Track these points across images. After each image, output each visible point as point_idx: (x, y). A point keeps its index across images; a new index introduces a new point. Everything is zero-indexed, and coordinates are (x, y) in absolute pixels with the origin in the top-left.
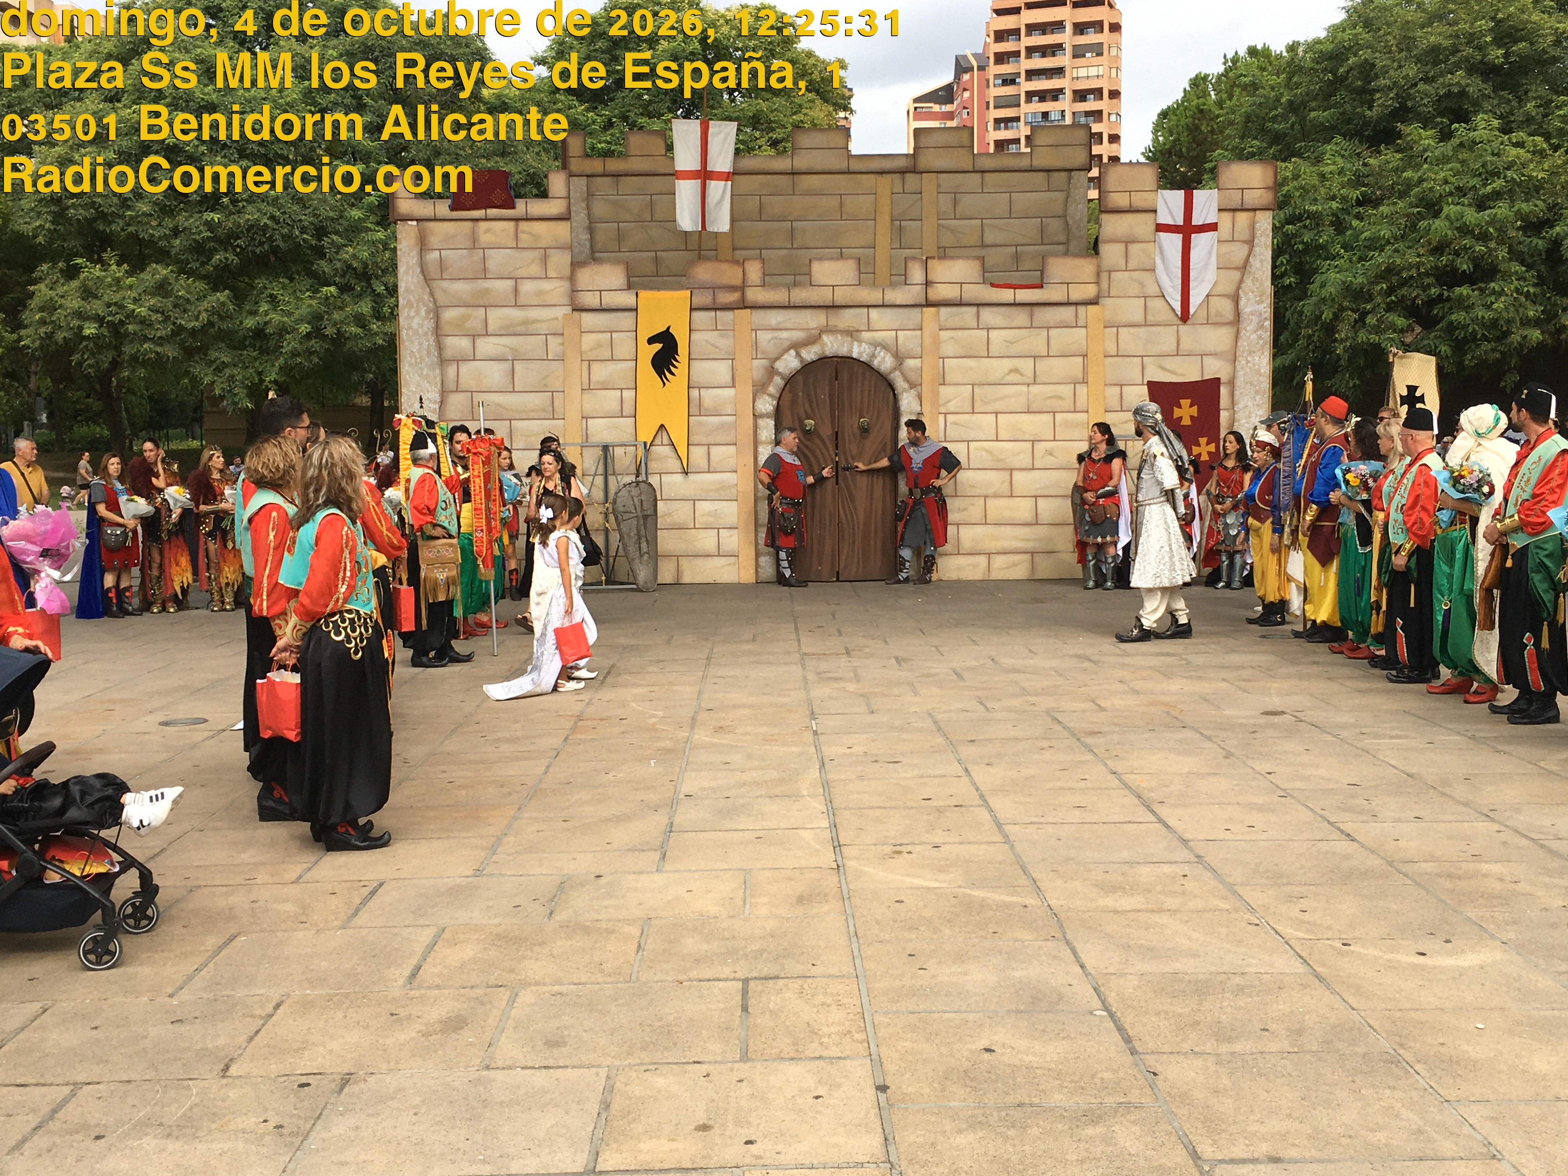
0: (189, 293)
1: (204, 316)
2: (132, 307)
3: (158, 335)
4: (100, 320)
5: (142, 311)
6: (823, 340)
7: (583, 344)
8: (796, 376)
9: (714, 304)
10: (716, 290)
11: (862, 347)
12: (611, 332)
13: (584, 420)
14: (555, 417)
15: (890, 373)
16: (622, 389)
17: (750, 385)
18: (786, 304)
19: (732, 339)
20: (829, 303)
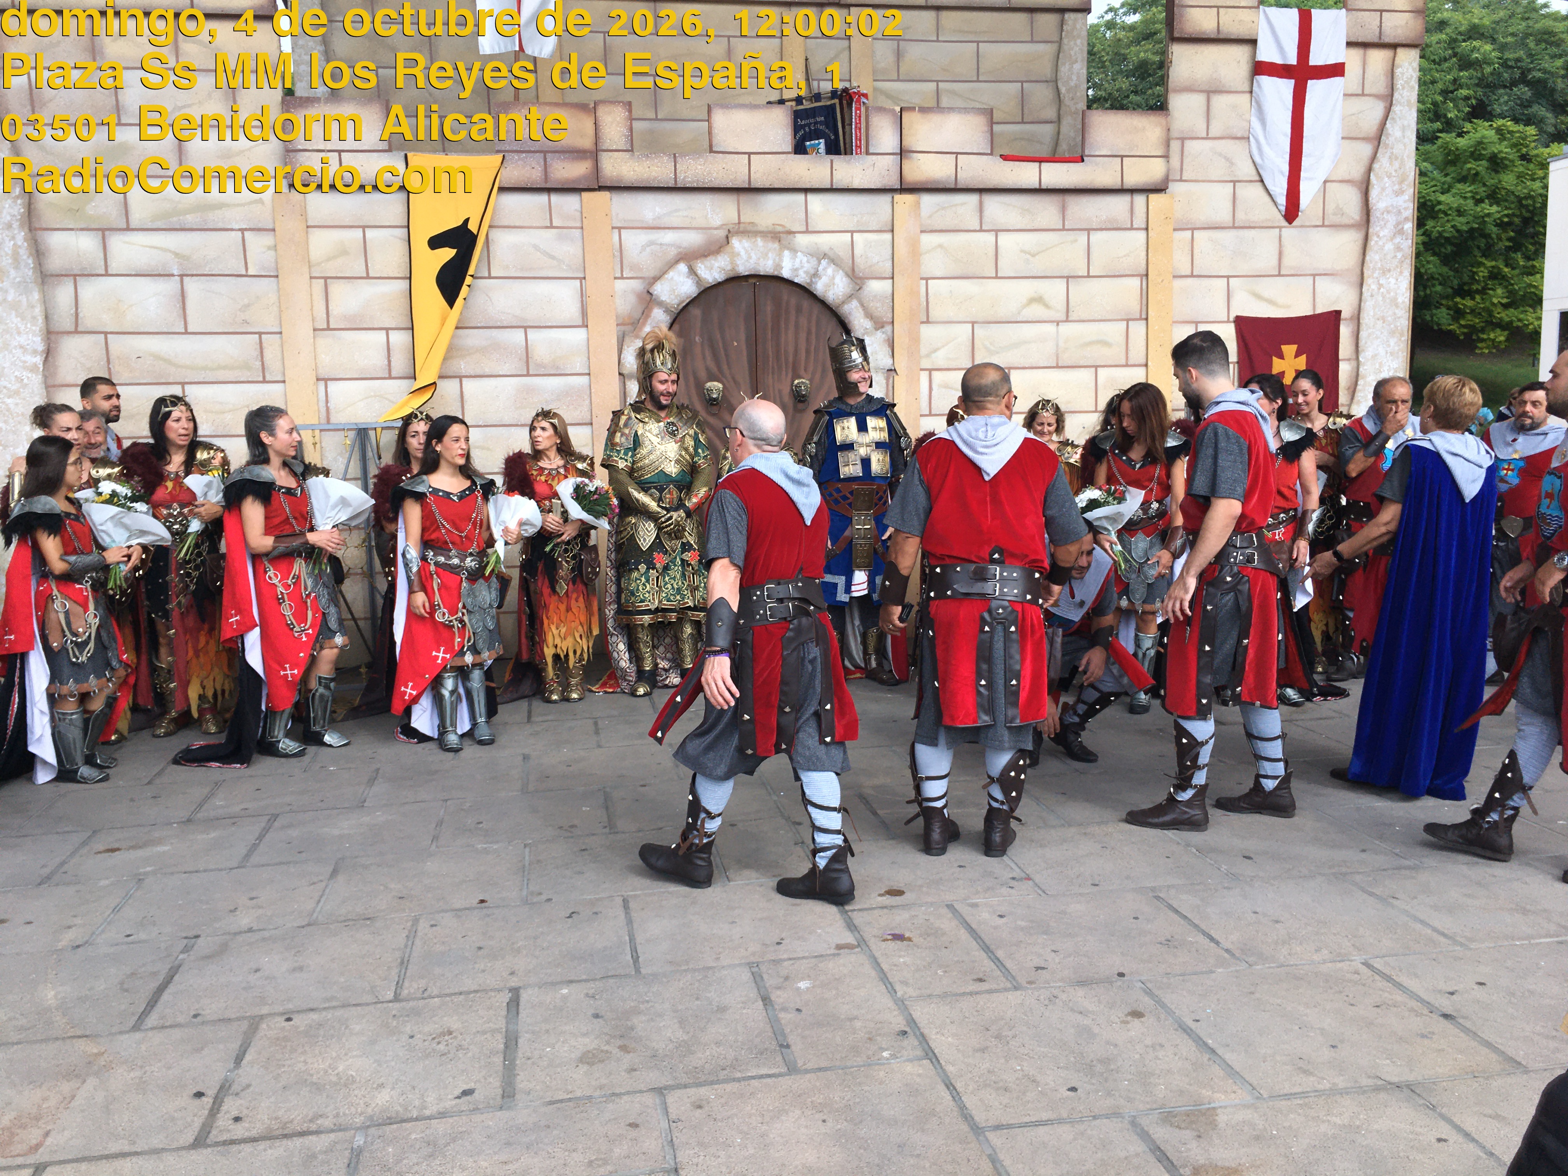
6: (733, 248)
7: (311, 247)
8: (690, 308)
9: (546, 182)
10: (549, 155)
11: (798, 260)
12: (364, 228)
13: (322, 384)
14: (268, 378)
15: (843, 303)
16: (387, 330)
17: (613, 323)
18: (671, 184)
19: (580, 244)
20: (742, 183)
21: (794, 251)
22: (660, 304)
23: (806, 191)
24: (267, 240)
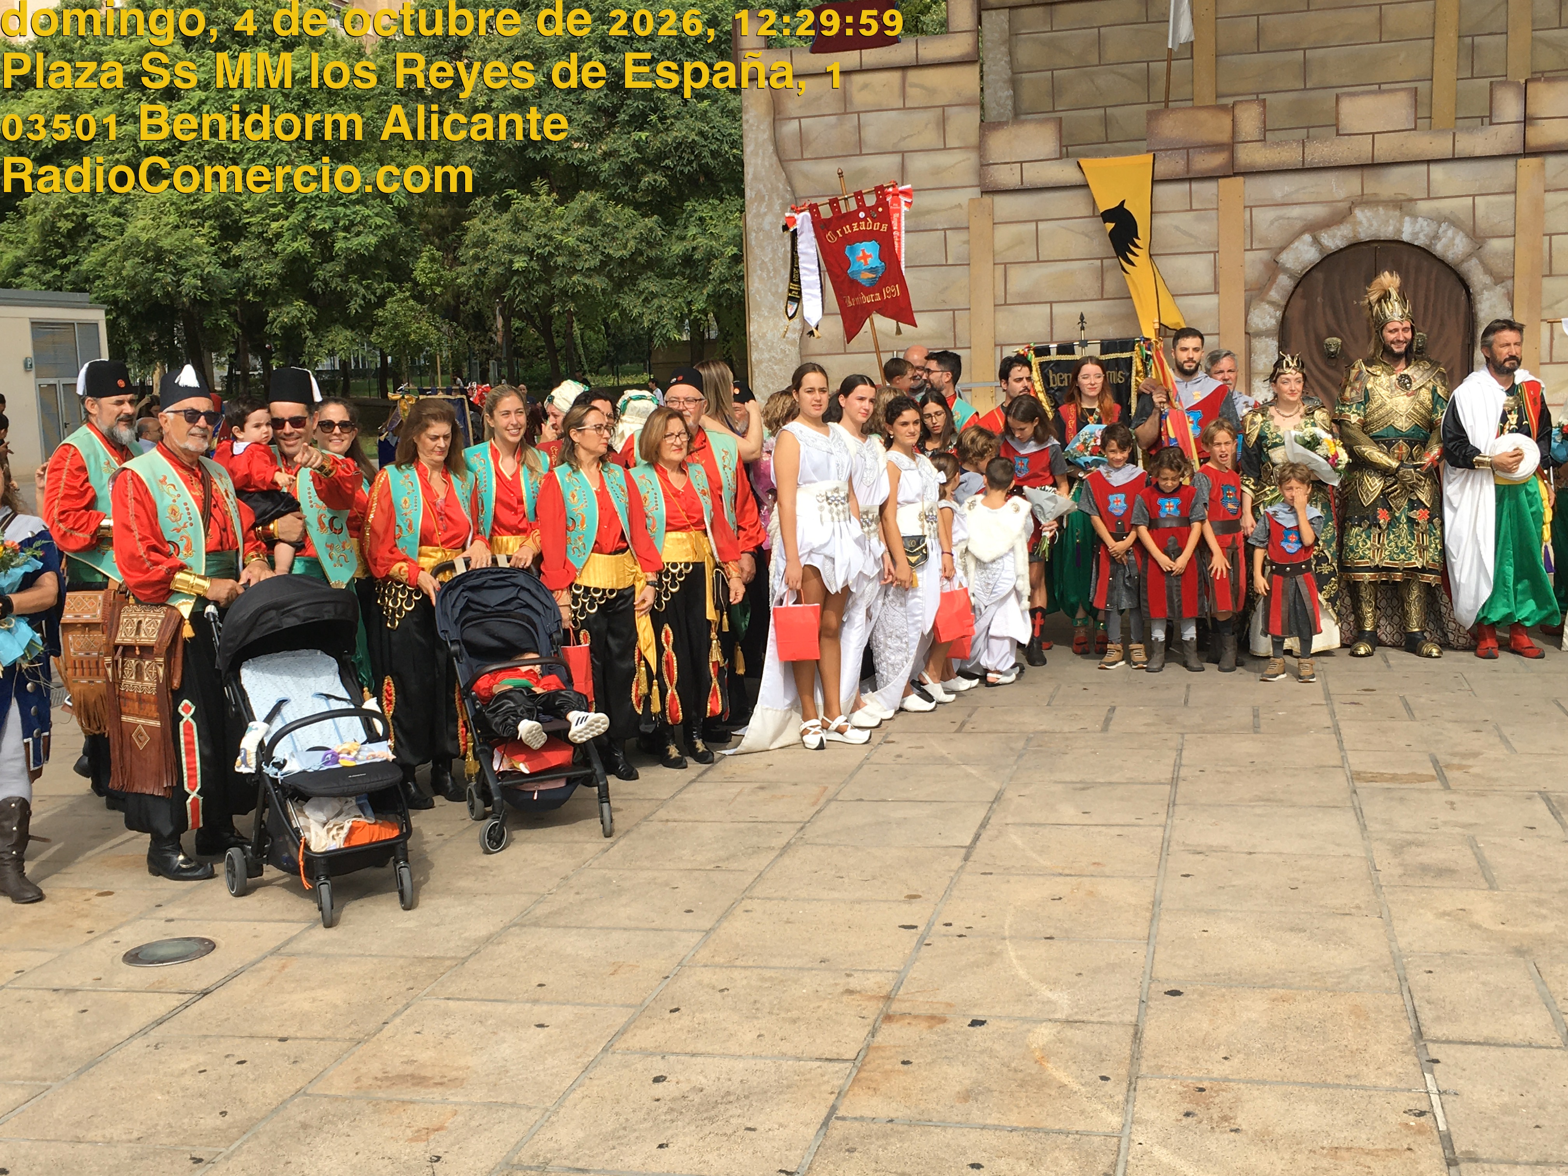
0: (619, 220)
1: (632, 244)
2: (560, 237)
3: (587, 266)
4: (530, 253)
5: (571, 241)
6: (1355, 217)
7: (996, 240)
8: (1313, 273)
9: (1188, 172)
10: (1191, 151)
11: (1418, 226)
12: (1037, 221)
13: (999, 348)
14: (958, 345)
15: (1463, 261)
16: (1051, 303)
17: (1242, 288)
18: (1300, 166)
19: (1215, 222)
20: (1366, 159)
21: (1414, 216)
22: (1285, 270)
23: (1429, 162)
24: (963, 236)
